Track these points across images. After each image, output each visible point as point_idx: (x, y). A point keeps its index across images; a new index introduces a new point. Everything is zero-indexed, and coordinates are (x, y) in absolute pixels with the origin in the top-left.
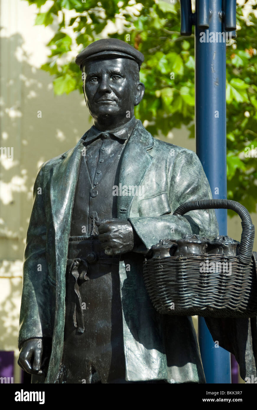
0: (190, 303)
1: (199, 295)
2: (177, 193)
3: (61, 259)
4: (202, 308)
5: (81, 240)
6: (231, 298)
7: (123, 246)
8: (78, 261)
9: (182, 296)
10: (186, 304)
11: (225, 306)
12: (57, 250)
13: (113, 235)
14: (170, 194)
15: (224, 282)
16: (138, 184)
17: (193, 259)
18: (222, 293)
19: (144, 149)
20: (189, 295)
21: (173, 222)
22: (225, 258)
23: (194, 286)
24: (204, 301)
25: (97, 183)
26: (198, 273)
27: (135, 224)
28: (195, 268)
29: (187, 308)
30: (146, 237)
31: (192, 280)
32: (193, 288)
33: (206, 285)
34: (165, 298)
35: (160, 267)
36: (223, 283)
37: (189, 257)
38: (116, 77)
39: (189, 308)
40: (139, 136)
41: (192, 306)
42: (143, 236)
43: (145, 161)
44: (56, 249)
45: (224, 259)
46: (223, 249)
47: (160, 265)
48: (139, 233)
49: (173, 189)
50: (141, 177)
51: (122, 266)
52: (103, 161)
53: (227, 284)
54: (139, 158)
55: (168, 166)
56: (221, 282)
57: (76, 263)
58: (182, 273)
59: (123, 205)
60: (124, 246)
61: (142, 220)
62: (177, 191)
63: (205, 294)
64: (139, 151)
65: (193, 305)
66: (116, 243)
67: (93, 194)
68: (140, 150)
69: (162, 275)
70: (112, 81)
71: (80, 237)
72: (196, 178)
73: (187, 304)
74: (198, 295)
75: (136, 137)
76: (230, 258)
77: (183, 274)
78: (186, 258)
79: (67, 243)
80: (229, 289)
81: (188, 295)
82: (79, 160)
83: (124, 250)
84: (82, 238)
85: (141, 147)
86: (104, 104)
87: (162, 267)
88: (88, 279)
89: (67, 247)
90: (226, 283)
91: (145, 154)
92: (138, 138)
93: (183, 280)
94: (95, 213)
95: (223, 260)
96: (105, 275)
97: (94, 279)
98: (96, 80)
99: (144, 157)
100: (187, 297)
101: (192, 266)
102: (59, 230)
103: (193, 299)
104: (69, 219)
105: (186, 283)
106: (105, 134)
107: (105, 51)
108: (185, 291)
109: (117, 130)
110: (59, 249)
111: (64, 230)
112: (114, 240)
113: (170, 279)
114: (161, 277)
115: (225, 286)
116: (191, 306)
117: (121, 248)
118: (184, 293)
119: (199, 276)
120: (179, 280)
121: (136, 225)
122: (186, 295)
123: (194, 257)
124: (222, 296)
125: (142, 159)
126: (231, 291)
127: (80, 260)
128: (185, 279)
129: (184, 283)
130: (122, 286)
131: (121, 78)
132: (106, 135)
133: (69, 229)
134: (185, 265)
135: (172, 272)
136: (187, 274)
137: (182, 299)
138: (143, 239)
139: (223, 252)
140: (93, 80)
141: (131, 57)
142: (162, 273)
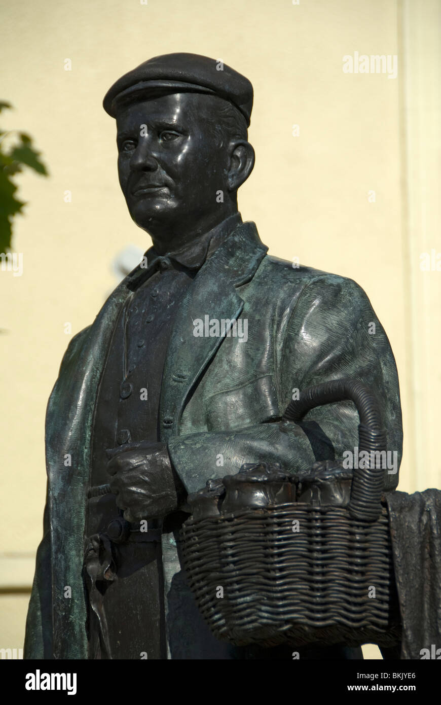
0: (253, 617)
1: (269, 598)
2: (296, 373)
3: (66, 539)
4: (281, 626)
5: (103, 494)
6: (342, 600)
7: (151, 500)
8: (96, 540)
9: (234, 602)
10: (246, 619)
11: (335, 620)
12: (54, 520)
13: (128, 478)
14: (281, 378)
15: (318, 565)
16: (202, 361)
17: (245, 517)
18: (318, 590)
19: (228, 285)
20: (248, 598)
21: (262, 439)
22: (316, 511)
23: (254, 579)
24: (281, 610)
25: (133, 367)
26: (260, 549)
27: (173, 451)
28: (252, 538)
29: (250, 629)
30: (195, 477)
31: (250, 566)
32: (253, 583)
33: (278, 575)
34: (208, 609)
35: (193, 541)
36: (315, 567)
37: (237, 515)
38: (168, 135)
39: (255, 629)
40: (223, 258)
41: (260, 625)
42: (186, 474)
43: (224, 311)
44: (51, 516)
45: (314, 513)
46: (319, 489)
47: (192, 537)
48: (179, 468)
49: (287, 367)
50: (209, 346)
51: (168, 543)
52: (152, 319)
53: (325, 569)
54: (213, 305)
55: (277, 316)
56: (311, 565)
57: (93, 545)
58: (227, 551)
59: (168, 410)
60: (155, 501)
61: (193, 440)
62: (295, 368)
63: (279, 595)
64: (215, 288)
65: (260, 621)
66: (136, 495)
67: (124, 392)
68: (219, 286)
69: (198, 559)
70: (161, 144)
71: (101, 487)
72: (341, 336)
73: (249, 619)
74: (265, 598)
75: (216, 261)
76: (326, 509)
77: (230, 552)
78: (233, 516)
79: (82, 503)
80: (334, 580)
81: (245, 598)
82: (113, 321)
83: (157, 509)
84: (103, 489)
85: (223, 280)
86: (145, 196)
87: (197, 539)
88: (116, 578)
89: (83, 511)
90: (323, 566)
91: (230, 294)
92: (219, 262)
93: (232, 566)
94: (126, 433)
95: (312, 515)
96: (145, 567)
97: (125, 578)
98: (133, 146)
99: (225, 301)
100: (244, 605)
101: (246, 535)
102: (59, 477)
103: (258, 607)
104: (86, 450)
105: (238, 572)
106: (164, 259)
107: (140, 83)
108: (240, 590)
109: (185, 249)
110: (58, 516)
111: (72, 475)
112: (134, 489)
113: (210, 566)
114: (196, 563)
115: (323, 574)
116: (256, 624)
117: (149, 505)
118: (237, 593)
119: (261, 555)
120: (224, 567)
121: (176, 452)
122: (242, 600)
123: (247, 512)
124: (319, 597)
125: (220, 305)
126: (339, 584)
127: (98, 537)
128: (234, 563)
129: (234, 573)
130: (169, 589)
131: (178, 136)
132: (165, 263)
133: (85, 472)
134: (233, 533)
135: (212, 550)
136: (237, 553)
137: (235, 608)
138: (185, 483)
139: (319, 496)
140: (127, 148)
141: (200, 88)
142: (197, 554)
